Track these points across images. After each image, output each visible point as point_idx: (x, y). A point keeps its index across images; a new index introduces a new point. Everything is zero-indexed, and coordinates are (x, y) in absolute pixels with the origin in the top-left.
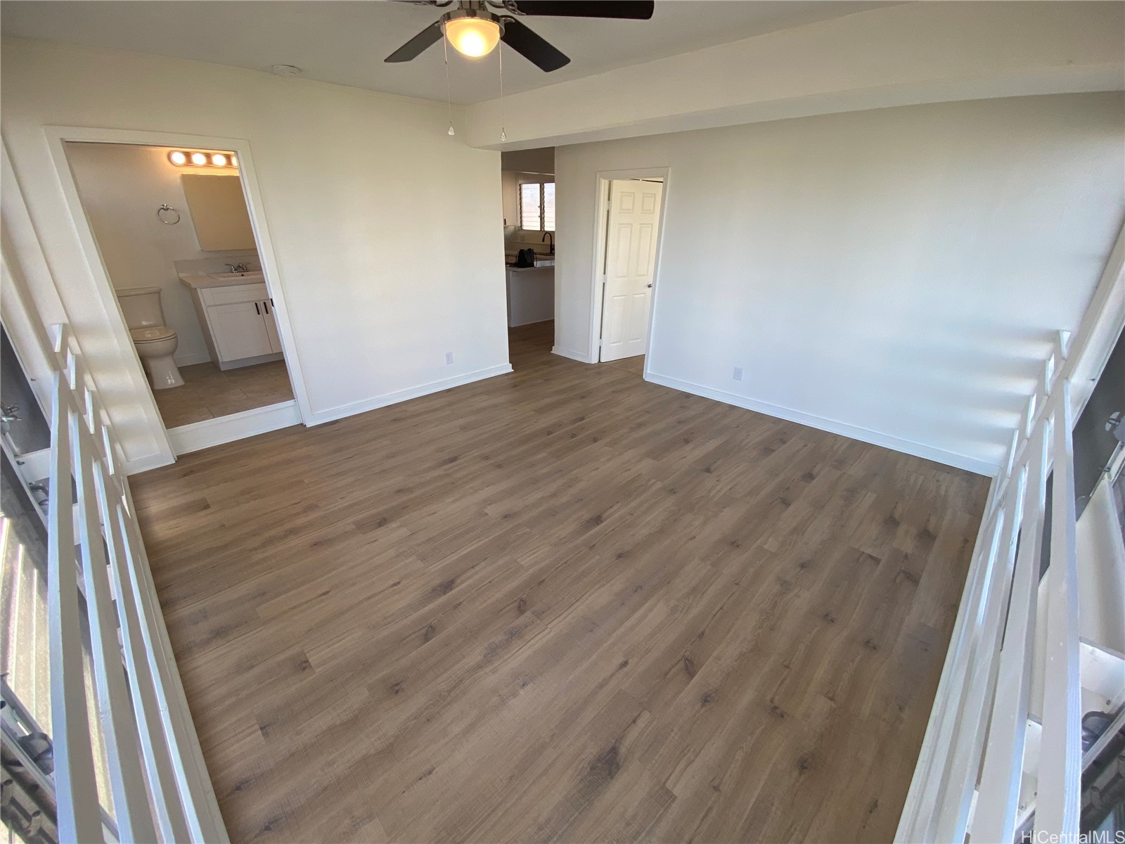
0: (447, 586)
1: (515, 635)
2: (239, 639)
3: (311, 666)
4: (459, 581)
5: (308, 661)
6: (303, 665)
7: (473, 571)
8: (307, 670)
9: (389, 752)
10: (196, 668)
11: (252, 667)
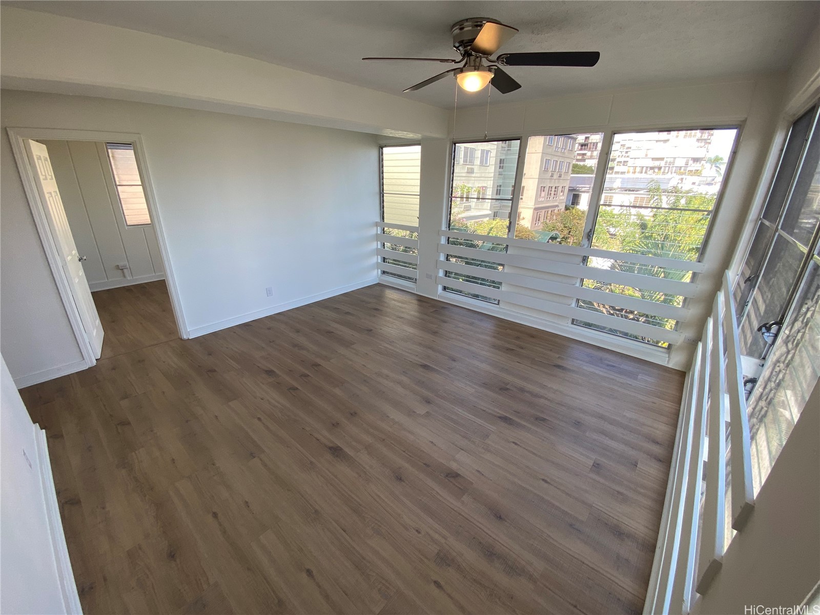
0: (505, 419)
1: (522, 390)
2: (612, 515)
3: (594, 462)
4: (498, 415)
5: (593, 465)
6: (597, 467)
7: (487, 410)
8: (598, 463)
9: (601, 417)
10: (647, 527)
11: (618, 492)
